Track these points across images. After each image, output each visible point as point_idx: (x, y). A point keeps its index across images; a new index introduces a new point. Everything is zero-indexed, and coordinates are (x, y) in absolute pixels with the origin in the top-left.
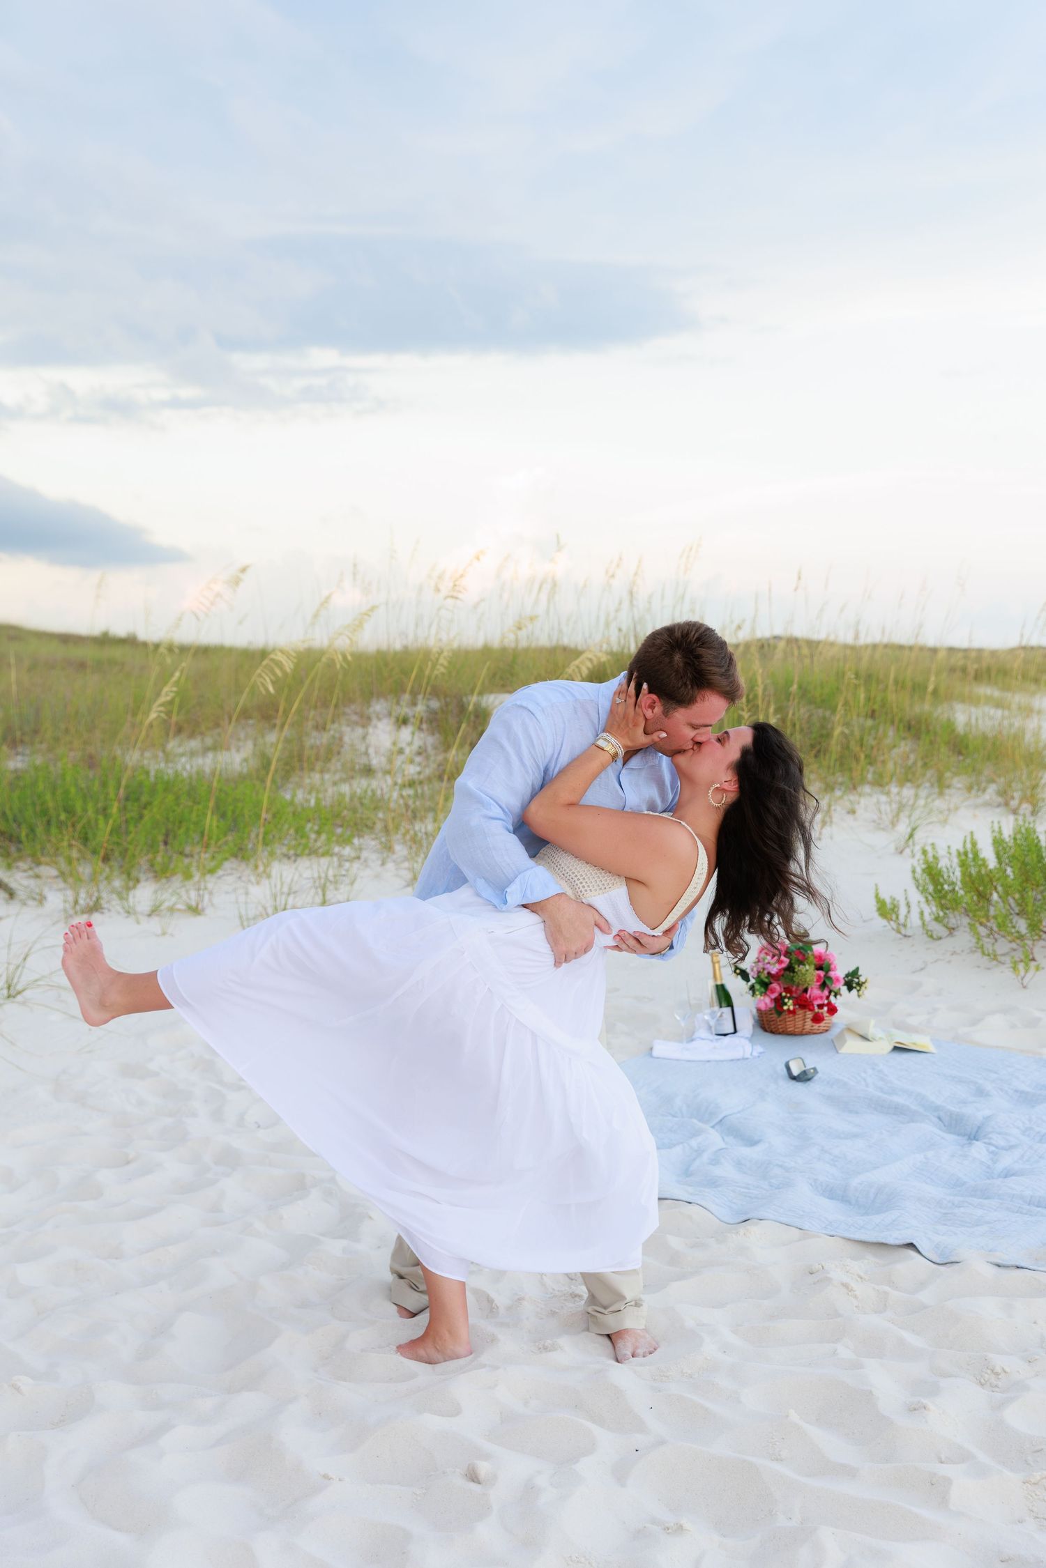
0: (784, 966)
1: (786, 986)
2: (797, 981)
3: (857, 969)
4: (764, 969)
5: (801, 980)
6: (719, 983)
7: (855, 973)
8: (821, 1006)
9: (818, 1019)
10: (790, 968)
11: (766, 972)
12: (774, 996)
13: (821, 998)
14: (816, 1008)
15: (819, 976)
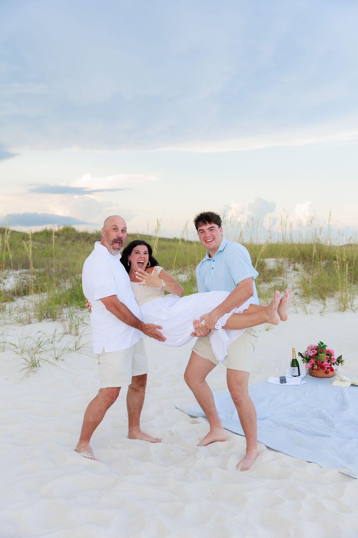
0: (315, 353)
1: (316, 361)
2: (319, 359)
3: (341, 356)
4: (308, 354)
5: (320, 358)
6: (294, 358)
7: (340, 357)
8: (328, 368)
9: (327, 373)
10: (317, 354)
11: (308, 355)
12: (311, 364)
13: (328, 365)
14: (326, 368)
15: (328, 358)
